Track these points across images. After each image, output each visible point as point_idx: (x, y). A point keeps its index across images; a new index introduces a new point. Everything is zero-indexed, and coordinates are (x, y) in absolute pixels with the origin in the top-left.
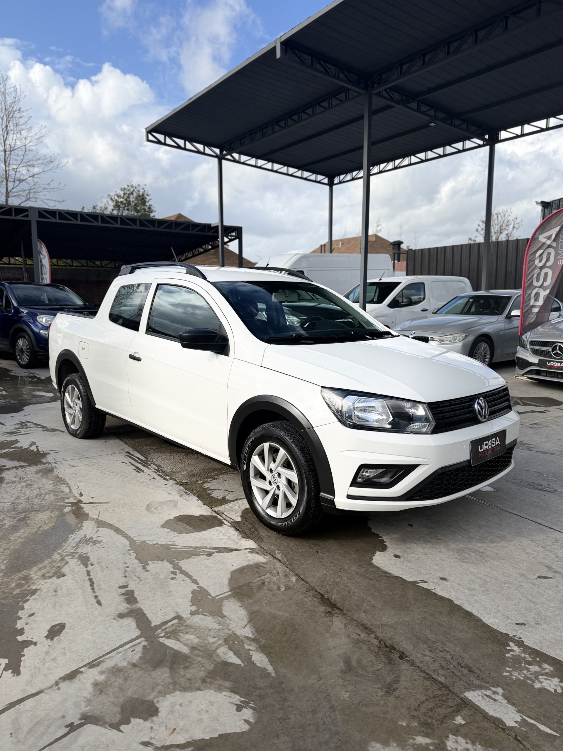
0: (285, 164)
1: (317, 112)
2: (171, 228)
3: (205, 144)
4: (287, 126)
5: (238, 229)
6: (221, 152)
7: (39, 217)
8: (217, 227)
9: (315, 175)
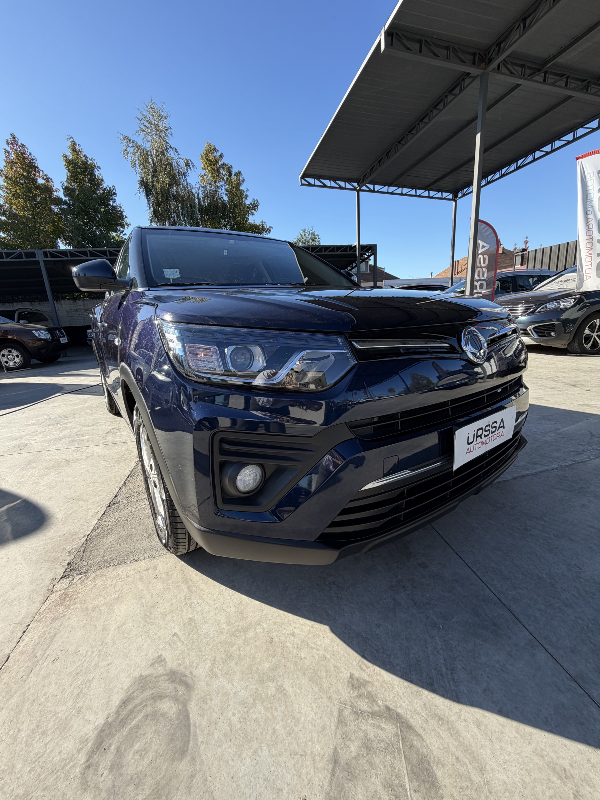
0: (413, 187)
1: (433, 117)
3: (345, 180)
4: (407, 141)
5: (373, 246)
6: (358, 184)
8: (355, 246)
9: (440, 193)
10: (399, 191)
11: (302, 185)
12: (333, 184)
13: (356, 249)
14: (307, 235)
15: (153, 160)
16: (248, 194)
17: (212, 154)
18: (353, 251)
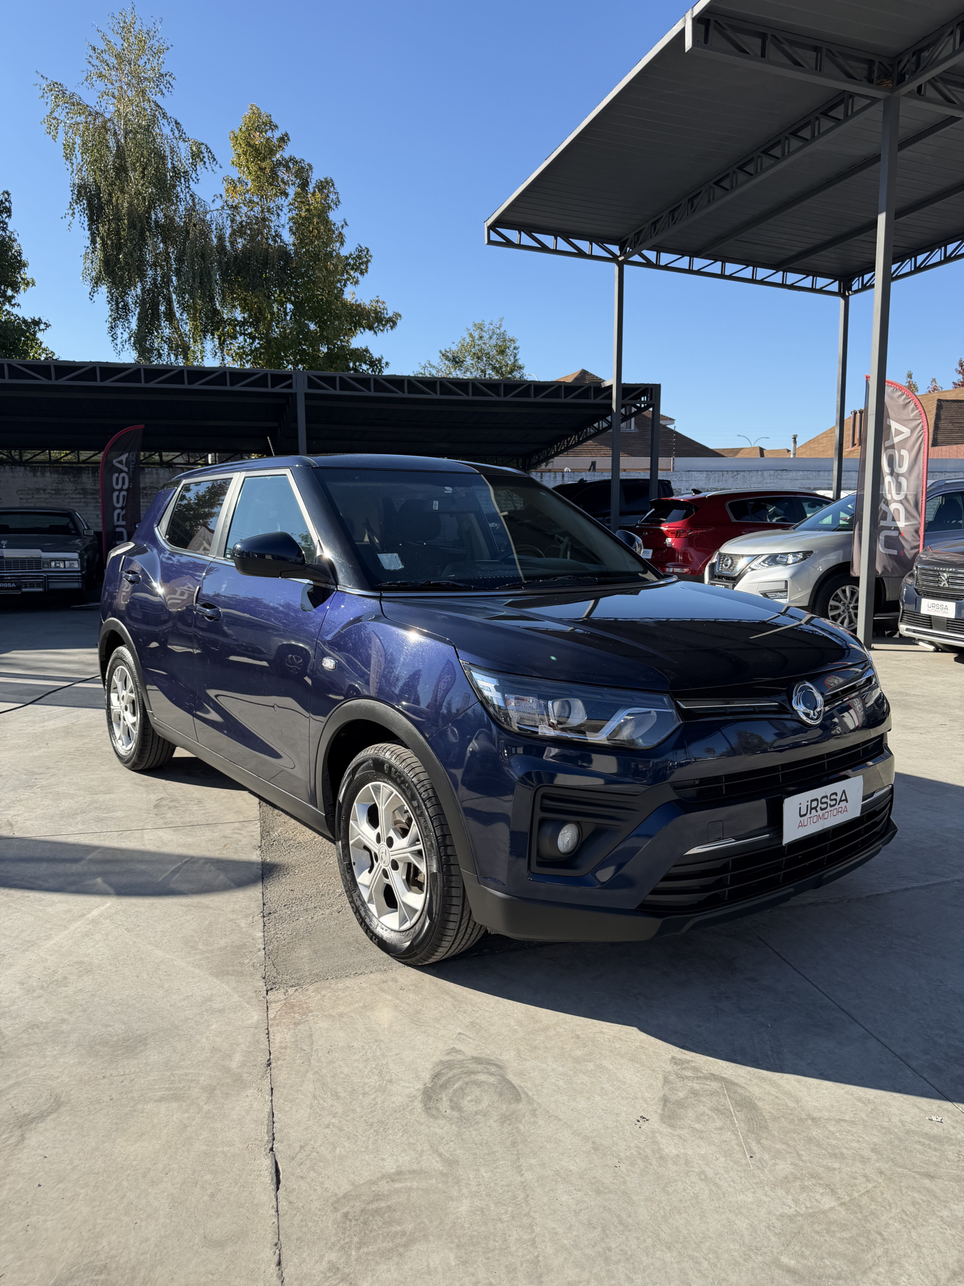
0: (746, 262)
1: (791, 151)
2: (529, 396)
3: (592, 239)
4: (734, 185)
5: (652, 389)
6: (621, 250)
7: (310, 387)
8: (610, 387)
9: (811, 278)
10: (716, 268)
11: (490, 242)
12: (563, 245)
13: (611, 393)
14: (486, 336)
15: (118, 141)
16: (345, 231)
17: (261, 132)
18: (604, 398)
